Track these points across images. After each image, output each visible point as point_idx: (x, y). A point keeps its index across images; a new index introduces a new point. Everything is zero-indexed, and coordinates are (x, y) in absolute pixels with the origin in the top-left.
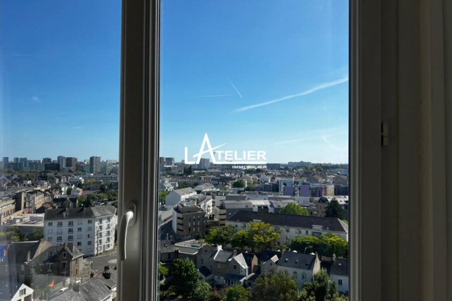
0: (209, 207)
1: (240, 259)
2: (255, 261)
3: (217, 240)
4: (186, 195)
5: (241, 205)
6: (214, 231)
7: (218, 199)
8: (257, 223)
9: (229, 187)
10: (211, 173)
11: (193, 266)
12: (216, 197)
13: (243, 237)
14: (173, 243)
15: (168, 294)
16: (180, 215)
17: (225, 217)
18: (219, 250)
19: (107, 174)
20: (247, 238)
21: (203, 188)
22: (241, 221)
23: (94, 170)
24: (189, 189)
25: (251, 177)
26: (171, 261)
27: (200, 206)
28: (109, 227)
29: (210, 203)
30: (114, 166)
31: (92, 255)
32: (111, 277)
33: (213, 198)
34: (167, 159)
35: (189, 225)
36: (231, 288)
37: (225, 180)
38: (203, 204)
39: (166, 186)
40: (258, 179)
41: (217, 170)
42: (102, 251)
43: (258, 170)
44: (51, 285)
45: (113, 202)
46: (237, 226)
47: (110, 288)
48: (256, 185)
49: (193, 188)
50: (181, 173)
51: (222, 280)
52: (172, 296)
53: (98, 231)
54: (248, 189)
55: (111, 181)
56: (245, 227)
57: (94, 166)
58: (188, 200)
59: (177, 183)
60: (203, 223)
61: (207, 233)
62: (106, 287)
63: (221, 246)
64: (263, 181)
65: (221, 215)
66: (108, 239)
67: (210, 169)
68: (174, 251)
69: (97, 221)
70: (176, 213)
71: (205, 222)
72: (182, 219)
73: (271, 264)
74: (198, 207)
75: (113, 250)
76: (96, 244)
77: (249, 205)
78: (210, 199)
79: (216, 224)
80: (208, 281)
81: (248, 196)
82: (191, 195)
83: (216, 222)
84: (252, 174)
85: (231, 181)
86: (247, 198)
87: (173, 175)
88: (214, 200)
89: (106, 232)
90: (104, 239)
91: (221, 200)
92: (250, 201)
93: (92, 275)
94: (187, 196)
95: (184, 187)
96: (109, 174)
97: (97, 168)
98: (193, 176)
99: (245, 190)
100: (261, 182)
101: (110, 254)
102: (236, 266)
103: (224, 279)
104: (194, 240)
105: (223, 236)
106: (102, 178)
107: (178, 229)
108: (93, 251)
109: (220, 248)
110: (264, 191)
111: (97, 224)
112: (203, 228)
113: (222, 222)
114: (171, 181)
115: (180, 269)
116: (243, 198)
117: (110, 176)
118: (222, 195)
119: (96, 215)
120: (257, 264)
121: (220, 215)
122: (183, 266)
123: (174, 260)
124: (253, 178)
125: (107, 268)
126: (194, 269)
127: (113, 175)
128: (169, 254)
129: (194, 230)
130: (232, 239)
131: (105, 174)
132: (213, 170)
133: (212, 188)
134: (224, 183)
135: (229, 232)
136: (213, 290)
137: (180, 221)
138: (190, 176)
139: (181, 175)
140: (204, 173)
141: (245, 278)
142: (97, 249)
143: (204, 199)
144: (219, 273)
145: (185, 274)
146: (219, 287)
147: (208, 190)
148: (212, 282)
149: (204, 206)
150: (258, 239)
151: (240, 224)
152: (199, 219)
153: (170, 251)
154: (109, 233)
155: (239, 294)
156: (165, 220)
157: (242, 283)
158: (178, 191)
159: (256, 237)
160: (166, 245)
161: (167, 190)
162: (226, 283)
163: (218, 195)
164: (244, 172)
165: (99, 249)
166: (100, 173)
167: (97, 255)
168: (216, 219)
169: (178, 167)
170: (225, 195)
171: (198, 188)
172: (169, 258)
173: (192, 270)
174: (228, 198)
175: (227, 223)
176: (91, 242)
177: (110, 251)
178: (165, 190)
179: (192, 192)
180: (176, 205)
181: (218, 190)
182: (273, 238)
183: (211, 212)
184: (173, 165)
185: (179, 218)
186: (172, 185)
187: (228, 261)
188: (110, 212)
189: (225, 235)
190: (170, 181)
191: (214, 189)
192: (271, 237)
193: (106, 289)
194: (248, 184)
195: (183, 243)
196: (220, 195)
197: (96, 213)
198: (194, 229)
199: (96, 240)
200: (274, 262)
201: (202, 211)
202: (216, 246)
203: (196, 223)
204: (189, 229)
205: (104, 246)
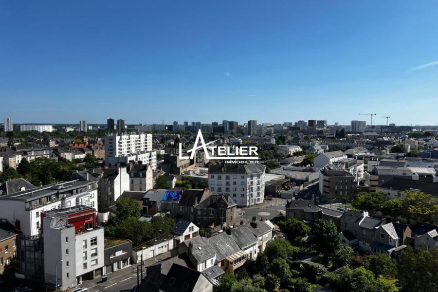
0: (360, 171)
1: (389, 229)
2: (408, 233)
3: (365, 206)
4: (335, 158)
5: (398, 171)
6: (362, 197)
7: (371, 164)
8: (414, 193)
9: (387, 152)
10: (367, 137)
11: (335, 228)
12: (369, 162)
13: (396, 206)
14: (317, 204)
15: (310, 251)
16: (327, 178)
17: (377, 183)
18: (365, 217)
19: (262, 136)
20: (400, 208)
21: (355, 151)
22: (394, 188)
23: (252, 132)
24: (340, 152)
25: (417, 141)
26: (314, 221)
27: (349, 170)
28: (258, 184)
29: (361, 167)
30: (268, 129)
31: (244, 206)
32: (257, 227)
33: (366, 163)
34: (318, 121)
35: (336, 189)
36: (375, 256)
37: (382, 144)
38: (353, 168)
39: (315, 148)
40: (425, 143)
41: (374, 134)
42: (253, 204)
43: (427, 134)
44: (212, 226)
45: (265, 162)
46: (389, 194)
47: (256, 237)
48: (422, 151)
49: (343, 151)
50: (333, 136)
51: (367, 246)
52: (314, 253)
53: (249, 186)
54: (409, 155)
55: (265, 142)
56: (399, 195)
57: (252, 129)
58: (336, 163)
59: (327, 146)
60: (352, 188)
61: (355, 198)
62: (253, 235)
63: (367, 212)
64: (432, 147)
65: (373, 181)
66: (258, 194)
67: (366, 132)
68: (317, 211)
69: (249, 177)
70: (322, 175)
71: (353, 186)
72: (328, 181)
73: (428, 239)
74: (347, 171)
75: (262, 204)
76: (248, 197)
77: (407, 172)
78: (361, 164)
79: (366, 190)
80: (352, 246)
81: (407, 163)
82: (341, 158)
83: (366, 187)
84: (419, 138)
85: (389, 146)
86: (406, 165)
87: (324, 138)
88: (366, 165)
89: (256, 188)
90: (255, 194)
91: (373, 166)
92: (410, 168)
93: (242, 223)
94: (336, 160)
95: (334, 150)
96: (264, 136)
97: (254, 131)
98: (345, 139)
99: (405, 156)
100: (430, 147)
101: (260, 207)
102: (385, 235)
103: (370, 246)
104: (341, 203)
105: (372, 202)
106: (257, 140)
107: (324, 192)
108: (246, 203)
109: (366, 214)
110: (432, 157)
111: (248, 180)
112: (351, 192)
113: (372, 188)
114: (322, 144)
115: (321, 229)
116: (402, 165)
117: (264, 138)
118: (376, 160)
119: (247, 172)
120: (410, 236)
121: (371, 180)
122: (324, 227)
123: (316, 220)
124: (419, 143)
125: (254, 219)
126: (336, 232)
127: (267, 137)
128: (313, 214)
129: (341, 194)
130: (382, 207)
131: (260, 136)
132: (369, 134)
133: (365, 152)
134: (380, 148)
135: (379, 199)
136: (355, 255)
137: (327, 184)
138: (341, 139)
139: (333, 138)
140: (358, 136)
141: (394, 249)
142: (249, 201)
143: (355, 163)
144: (364, 239)
145: (326, 235)
146: (363, 253)
147: (360, 154)
148: (357, 247)
149: (354, 170)
150: (414, 210)
151: (393, 193)
152: (347, 183)
153: (313, 211)
154: (258, 189)
155: (384, 263)
156: (313, 182)
157: (390, 253)
158: (328, 154)
159: (411, 208)
160: (309, 205)
161: (316, 153)
162: (372, 250)
163: (371, 160)
164: (407, 136)
165: (251, 201)
166: (256, 135)
167: (249, 206)
168: (366, 185)
169: (331, 130)
170: (379, 160)
171: (349, 151)
172: (313, 218)
173: (334, 232)
174: (382, 164)
175: (378, 190)
176: (244, 195)
177: (260, 204)
178: (315, 152)
179: (342, 156)
180: (323, 168)
181: (373, 155)
182: (434, 212)
183: (362, 177)
184: (325, 128)
185: (325, 180)
186: (323, 148)
187: (374, 228)
188: (260, 170)
189: (374, 202)
190: (320, 144)
191: (368, 154)
192: (432, 209)
193: (253, 237)
194: (411, 149)
195: (329, 205)
196: (374, 160)
197: (248, 170)
198: (341, 192)
199: (248, 194)
200: (432, 237)
201: (351, 175)
202: (362, 212)
203: (344, 187)
204: (336, 193)
205: (255, 199)
